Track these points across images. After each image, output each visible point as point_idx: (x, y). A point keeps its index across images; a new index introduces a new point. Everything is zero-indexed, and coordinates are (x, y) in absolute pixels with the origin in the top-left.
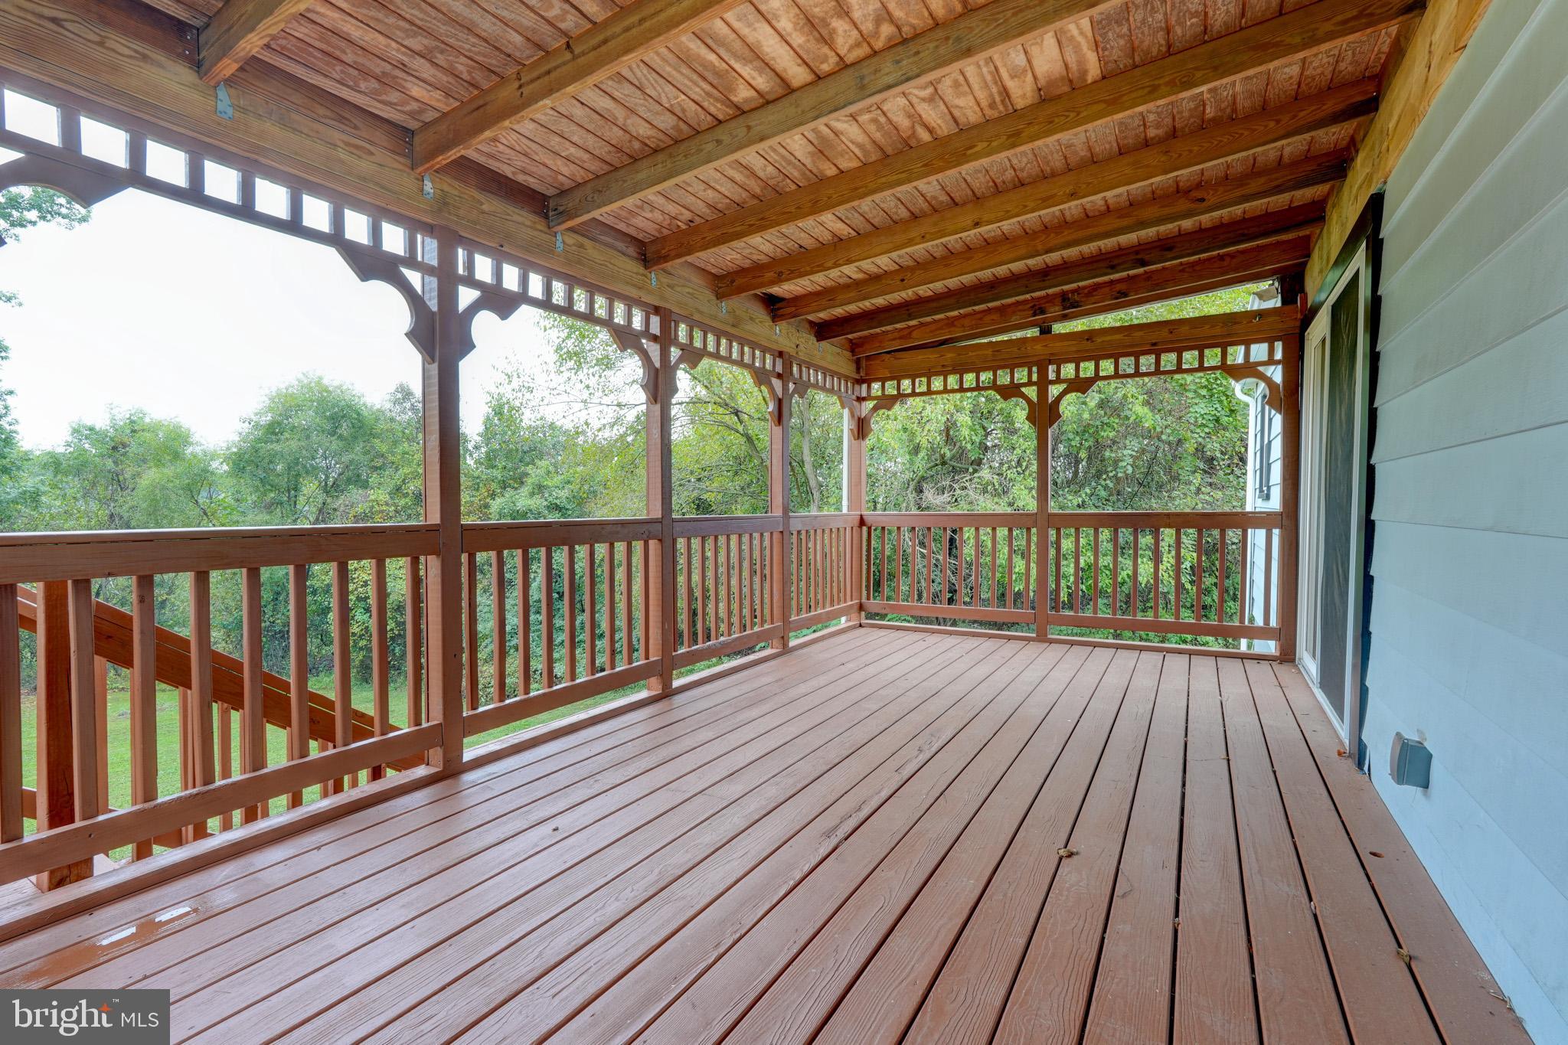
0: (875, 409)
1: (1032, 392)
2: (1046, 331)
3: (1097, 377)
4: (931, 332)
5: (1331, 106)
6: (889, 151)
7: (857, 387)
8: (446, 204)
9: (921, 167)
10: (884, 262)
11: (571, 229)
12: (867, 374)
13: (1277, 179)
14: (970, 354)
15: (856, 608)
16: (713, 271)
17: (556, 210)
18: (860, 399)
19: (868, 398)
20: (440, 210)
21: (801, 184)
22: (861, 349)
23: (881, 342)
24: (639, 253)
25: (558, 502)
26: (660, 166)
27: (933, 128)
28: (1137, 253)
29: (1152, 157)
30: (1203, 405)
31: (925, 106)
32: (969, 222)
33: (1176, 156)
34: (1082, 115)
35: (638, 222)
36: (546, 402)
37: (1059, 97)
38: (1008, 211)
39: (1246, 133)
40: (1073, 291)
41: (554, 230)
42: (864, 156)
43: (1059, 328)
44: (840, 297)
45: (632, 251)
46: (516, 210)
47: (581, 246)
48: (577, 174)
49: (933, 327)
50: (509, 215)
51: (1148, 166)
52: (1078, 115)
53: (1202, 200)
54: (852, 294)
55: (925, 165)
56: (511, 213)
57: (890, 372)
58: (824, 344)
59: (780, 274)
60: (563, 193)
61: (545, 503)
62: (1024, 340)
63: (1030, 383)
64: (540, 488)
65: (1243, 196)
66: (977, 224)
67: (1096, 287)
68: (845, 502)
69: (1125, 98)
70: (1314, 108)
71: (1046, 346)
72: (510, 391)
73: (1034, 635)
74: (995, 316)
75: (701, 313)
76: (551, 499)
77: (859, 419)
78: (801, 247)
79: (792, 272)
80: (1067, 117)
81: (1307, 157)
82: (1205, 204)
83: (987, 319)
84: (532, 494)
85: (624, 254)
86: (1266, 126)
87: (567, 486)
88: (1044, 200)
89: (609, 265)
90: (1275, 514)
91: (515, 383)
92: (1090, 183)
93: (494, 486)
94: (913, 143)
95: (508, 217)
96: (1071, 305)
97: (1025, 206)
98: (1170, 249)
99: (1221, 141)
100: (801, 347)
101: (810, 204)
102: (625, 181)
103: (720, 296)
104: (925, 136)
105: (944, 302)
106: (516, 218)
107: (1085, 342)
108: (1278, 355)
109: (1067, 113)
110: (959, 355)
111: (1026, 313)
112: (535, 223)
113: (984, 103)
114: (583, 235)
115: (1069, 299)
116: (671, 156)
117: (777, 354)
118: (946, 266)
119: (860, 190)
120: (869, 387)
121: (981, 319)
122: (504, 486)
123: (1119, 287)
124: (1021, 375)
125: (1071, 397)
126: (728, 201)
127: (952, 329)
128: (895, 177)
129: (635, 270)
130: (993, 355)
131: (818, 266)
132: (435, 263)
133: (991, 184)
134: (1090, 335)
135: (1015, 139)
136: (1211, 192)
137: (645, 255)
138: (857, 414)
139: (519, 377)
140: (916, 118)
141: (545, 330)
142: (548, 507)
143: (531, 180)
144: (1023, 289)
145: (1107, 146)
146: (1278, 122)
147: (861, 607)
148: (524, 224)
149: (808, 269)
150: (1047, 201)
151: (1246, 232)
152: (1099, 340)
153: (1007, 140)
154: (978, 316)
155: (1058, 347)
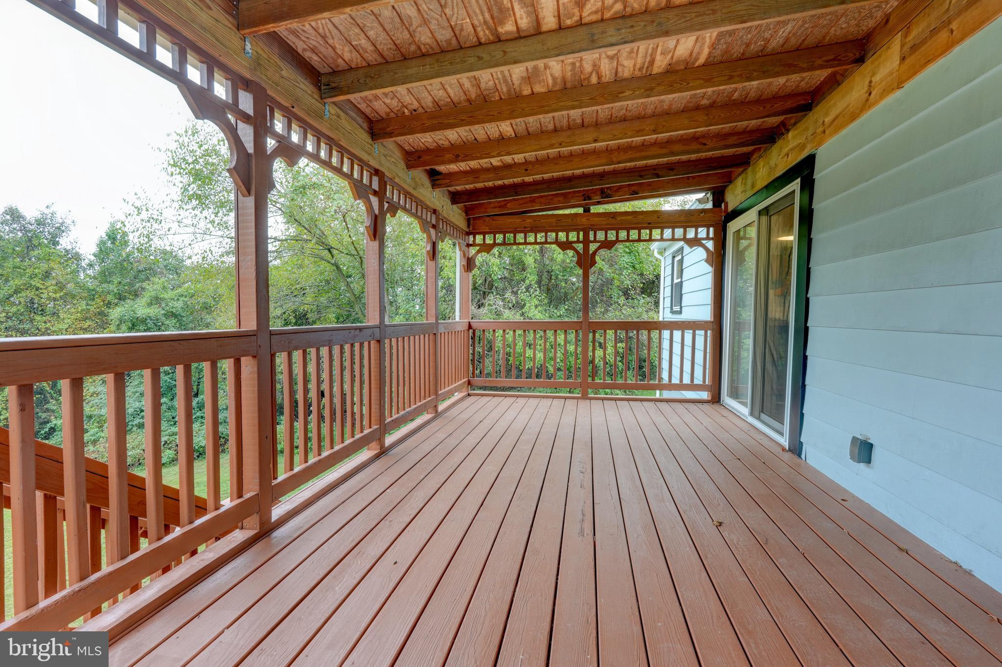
0: (479, 252)
1: (580, 247)
2: (587, 210)
3: (617, 241)
4: (520, 204)
5: (789, 104)
6: (569, 85)
7: (467, 237)
8: (259, 64)
9: (588, 99)
10: (519, 158)
11: (334, 103)
12: (473, 229)
13: (743, 138)
14: (542, 221)
15: (467, 383)
16: (406, 148)
17: (328, 85)
18: (468, 245)
19: (474, 245)
20: (255, 69)
21: (503, 97)
22: (472, 212)
23: (486, 209)
24: (369, 128)
25: (174, 310)
26: (428, 66)
27: (602, 76)
28: (655, 169)
29: (701, 117)
30: (626, 257)
31: (606, 61)
32: (591, 139)
33: (712, 117)
34: (690, 85)
35: (377, 105)
36: (172, 232)
37: (677, 71)
38: (615, 135)
39: (749, 111)
40: (608, 188)
41: (325, 100)
42: (552, 86)
43: (594, 209)
44: (482, 177)
45: (365, 125)
46: (303, 80)
47: (339, 116)
48: (355, 60)
49: (521, 202)
50: (297, 82)
51: (697, 121)
52: (687, 84)
53: (705, 144)
54: (491, 176)
55: (591, 99)
56: (300, 81)
57: (489, 229)
58: (454, 206)
59: (457, 156)
60: (334, 73)
61: (163, 312)
62: (576, 215)
63: (578, 241)
64: (156, 300)
65: (726, 145)
66: (596, 141)
67: (620, 188)
68: (457, 313)
69: (715, 80)
70: (781, 103)
71: (588, 220)
72: (139, 221)
73: (580, 395)
74: (561, 199)
75: (399, 177)
76: (168, 308)
77: (468, 258)
78: (476, 139)
79: (466, 156)
80: (682, 84)
81: (757, 130)
82: (706, 147)
83: (556, 200)
84: (150, 304)
85: (361, 127)
86: (758, 109)
87: (181, 299)
88: (638, 131)
89: (354, 134)
90: (710, 322)
91: (144, 215)
92: (664, 126)
93: (109, 297)
94: (585, 84)
95: (298, 85)
96: (606, 196)
97: (626, 134)
98: (672, 169)
99: (736, 113)
100: (444, 208)
101: (508, 112)
102: (395, 73)
103: (409, 167)
104: (594, 80)
105: (540, 187)
106: (302, 86)
107: (611, 219)
108: (711, 235)
109: (681, 82)
110: (535, 221)
111: (579, 198)
112: (313, 92)
113: (638, 66)
114: (340, 108)
115: (605, 192)
116: (438, 61)
117: (432, 211)
118: (556, 164)
119: (546, 108)
120: (474, 237)
121: (552, 199)
122: (121, 298)
123: (633, 188)
124: (573, 236)
125: (602, 252)
126: (449, 100)
127: (534, 204)
128: (571, 103)
129: (367, 140)
130: (556, 223)
131: (486, 154)
132: (251, 112)
133: (610, 117)
134: (614, 215)
135: (649, 92)
136: (710, 141)
137: (372, 130)
138: (467, 255)
139: (147, 210)
140: (596, 67)
141: (172, 175)
142: (165, 314)
144: (590, 184)
145: (679, 105)
146: (765, 107)
147: (469, 383)
148: (307, 92)
149: (478, 155)
150: (639, 133)
151: (712, 165)
152: (619, 219)
153: (645, 92)
154: (550, 197)
155: (596, 220)
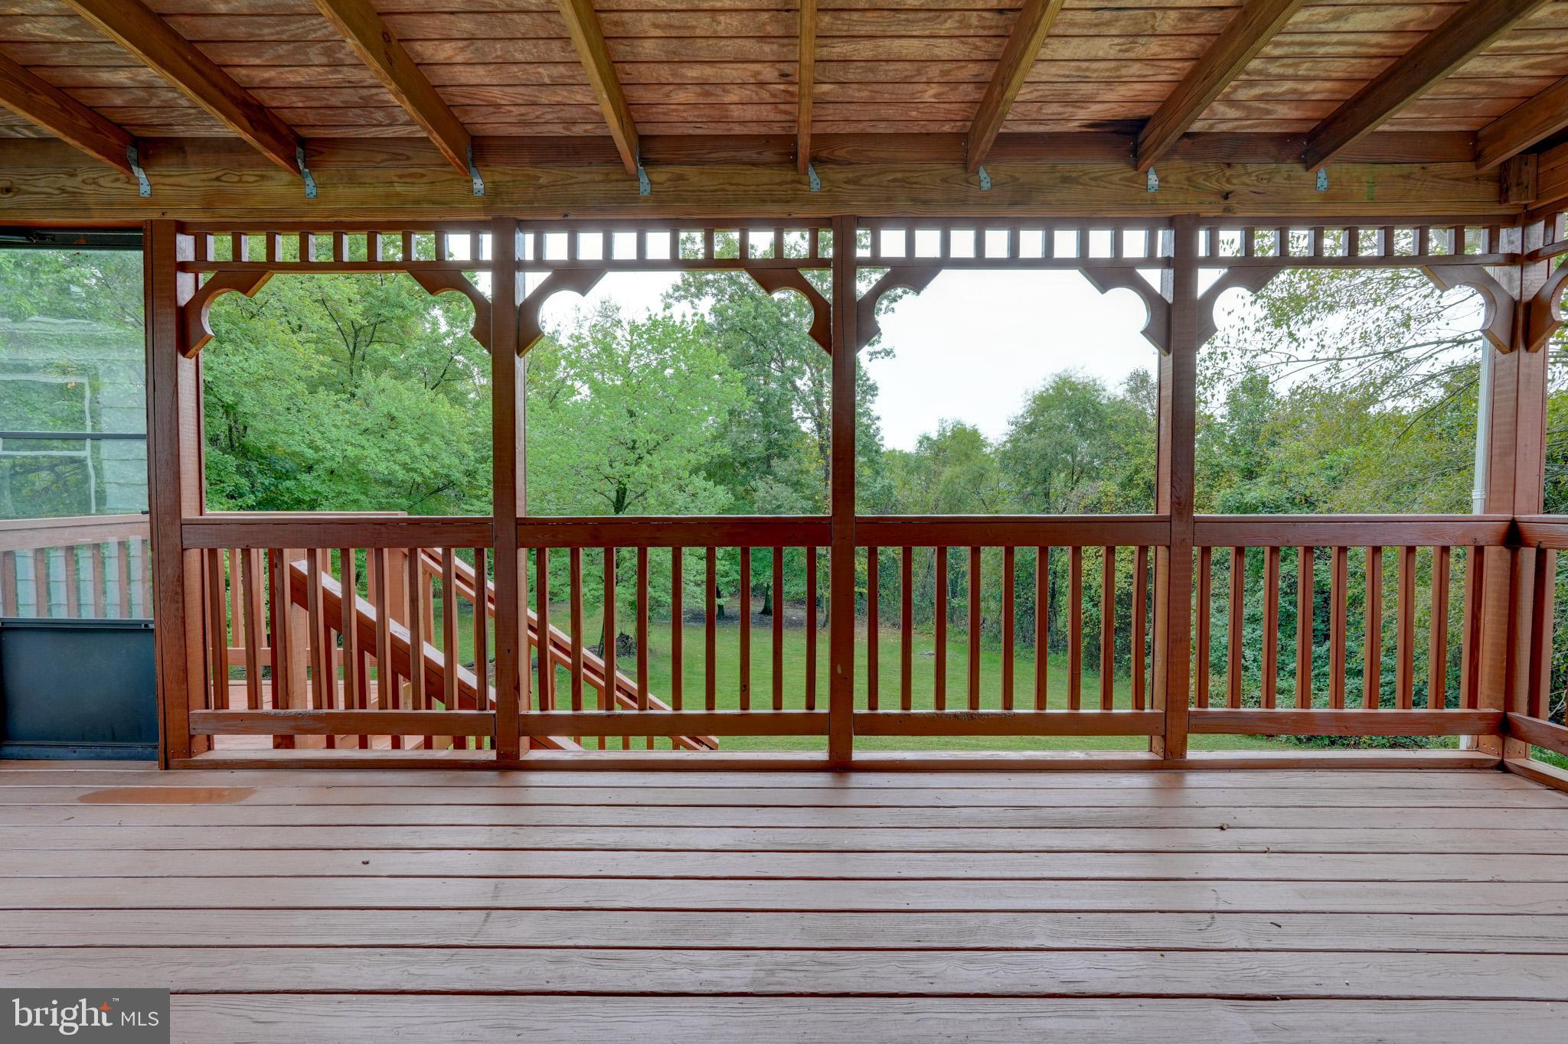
45: (765, 156)
46: (578, 169)
47: (681, 177)
50: (572, 178)
56: (575, 175)
68: (1478, 492)
112: (607, 174)
143: (589, 127)
147: (1507, 727)
148: (595, 182)
